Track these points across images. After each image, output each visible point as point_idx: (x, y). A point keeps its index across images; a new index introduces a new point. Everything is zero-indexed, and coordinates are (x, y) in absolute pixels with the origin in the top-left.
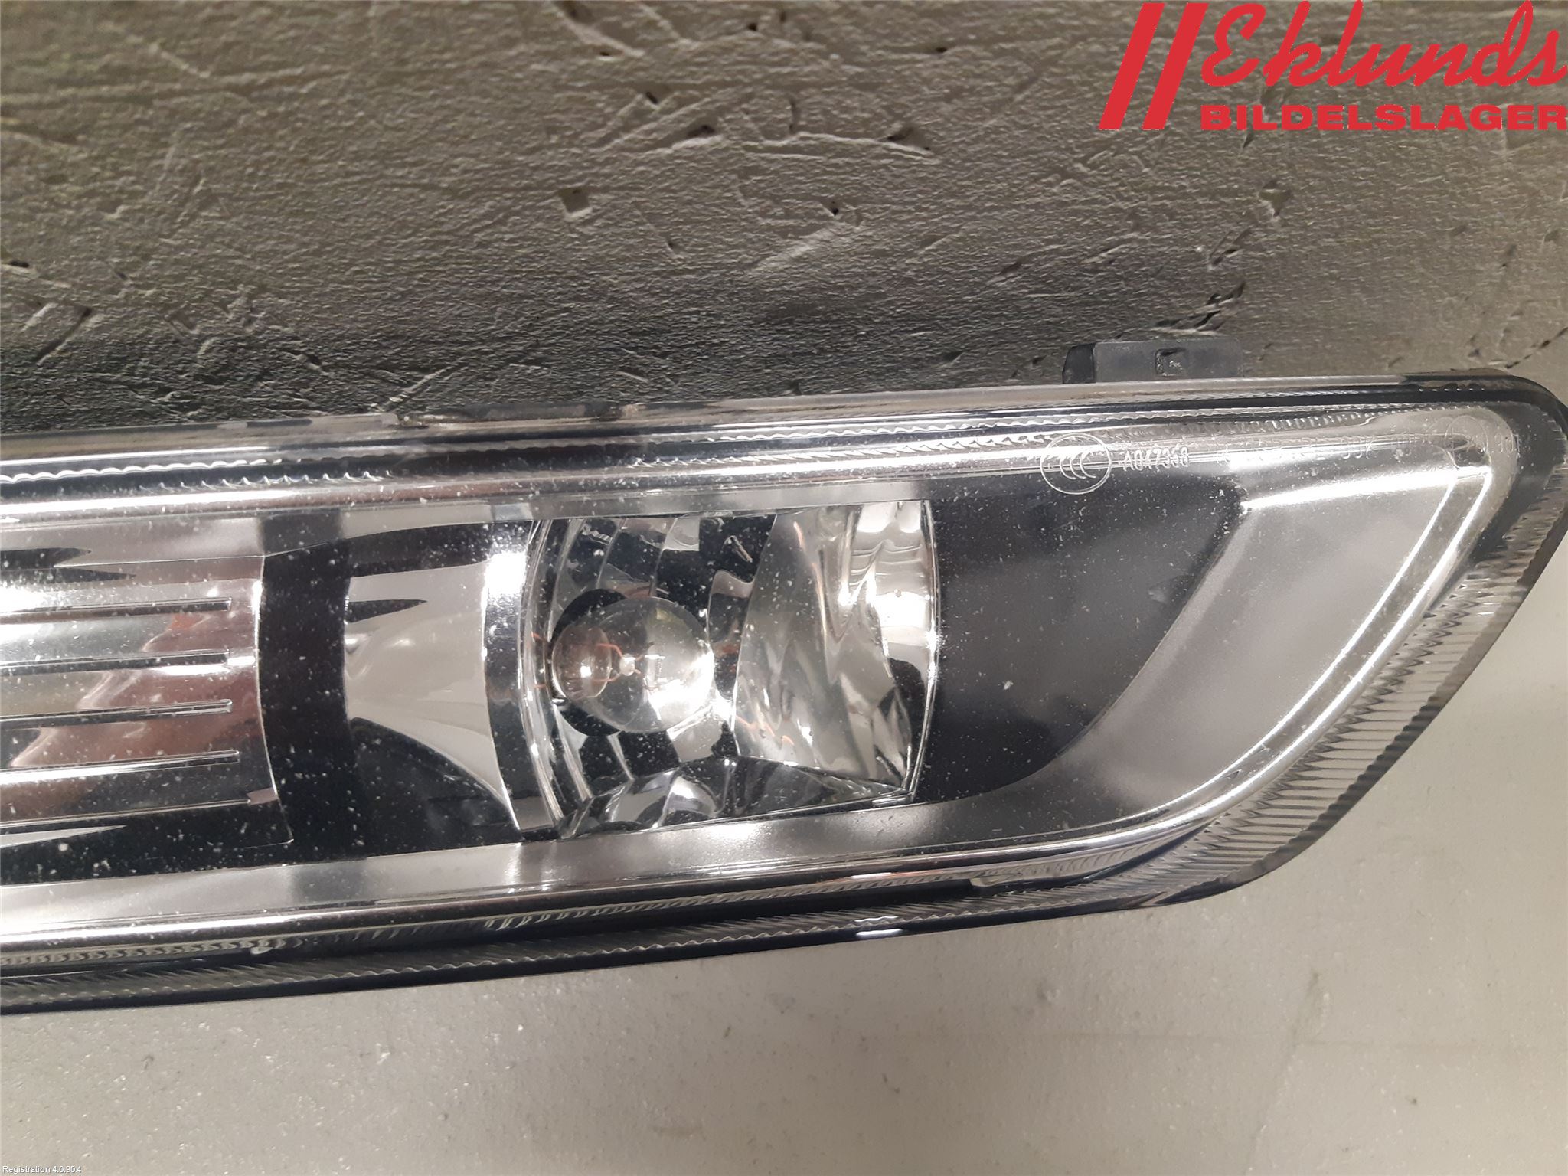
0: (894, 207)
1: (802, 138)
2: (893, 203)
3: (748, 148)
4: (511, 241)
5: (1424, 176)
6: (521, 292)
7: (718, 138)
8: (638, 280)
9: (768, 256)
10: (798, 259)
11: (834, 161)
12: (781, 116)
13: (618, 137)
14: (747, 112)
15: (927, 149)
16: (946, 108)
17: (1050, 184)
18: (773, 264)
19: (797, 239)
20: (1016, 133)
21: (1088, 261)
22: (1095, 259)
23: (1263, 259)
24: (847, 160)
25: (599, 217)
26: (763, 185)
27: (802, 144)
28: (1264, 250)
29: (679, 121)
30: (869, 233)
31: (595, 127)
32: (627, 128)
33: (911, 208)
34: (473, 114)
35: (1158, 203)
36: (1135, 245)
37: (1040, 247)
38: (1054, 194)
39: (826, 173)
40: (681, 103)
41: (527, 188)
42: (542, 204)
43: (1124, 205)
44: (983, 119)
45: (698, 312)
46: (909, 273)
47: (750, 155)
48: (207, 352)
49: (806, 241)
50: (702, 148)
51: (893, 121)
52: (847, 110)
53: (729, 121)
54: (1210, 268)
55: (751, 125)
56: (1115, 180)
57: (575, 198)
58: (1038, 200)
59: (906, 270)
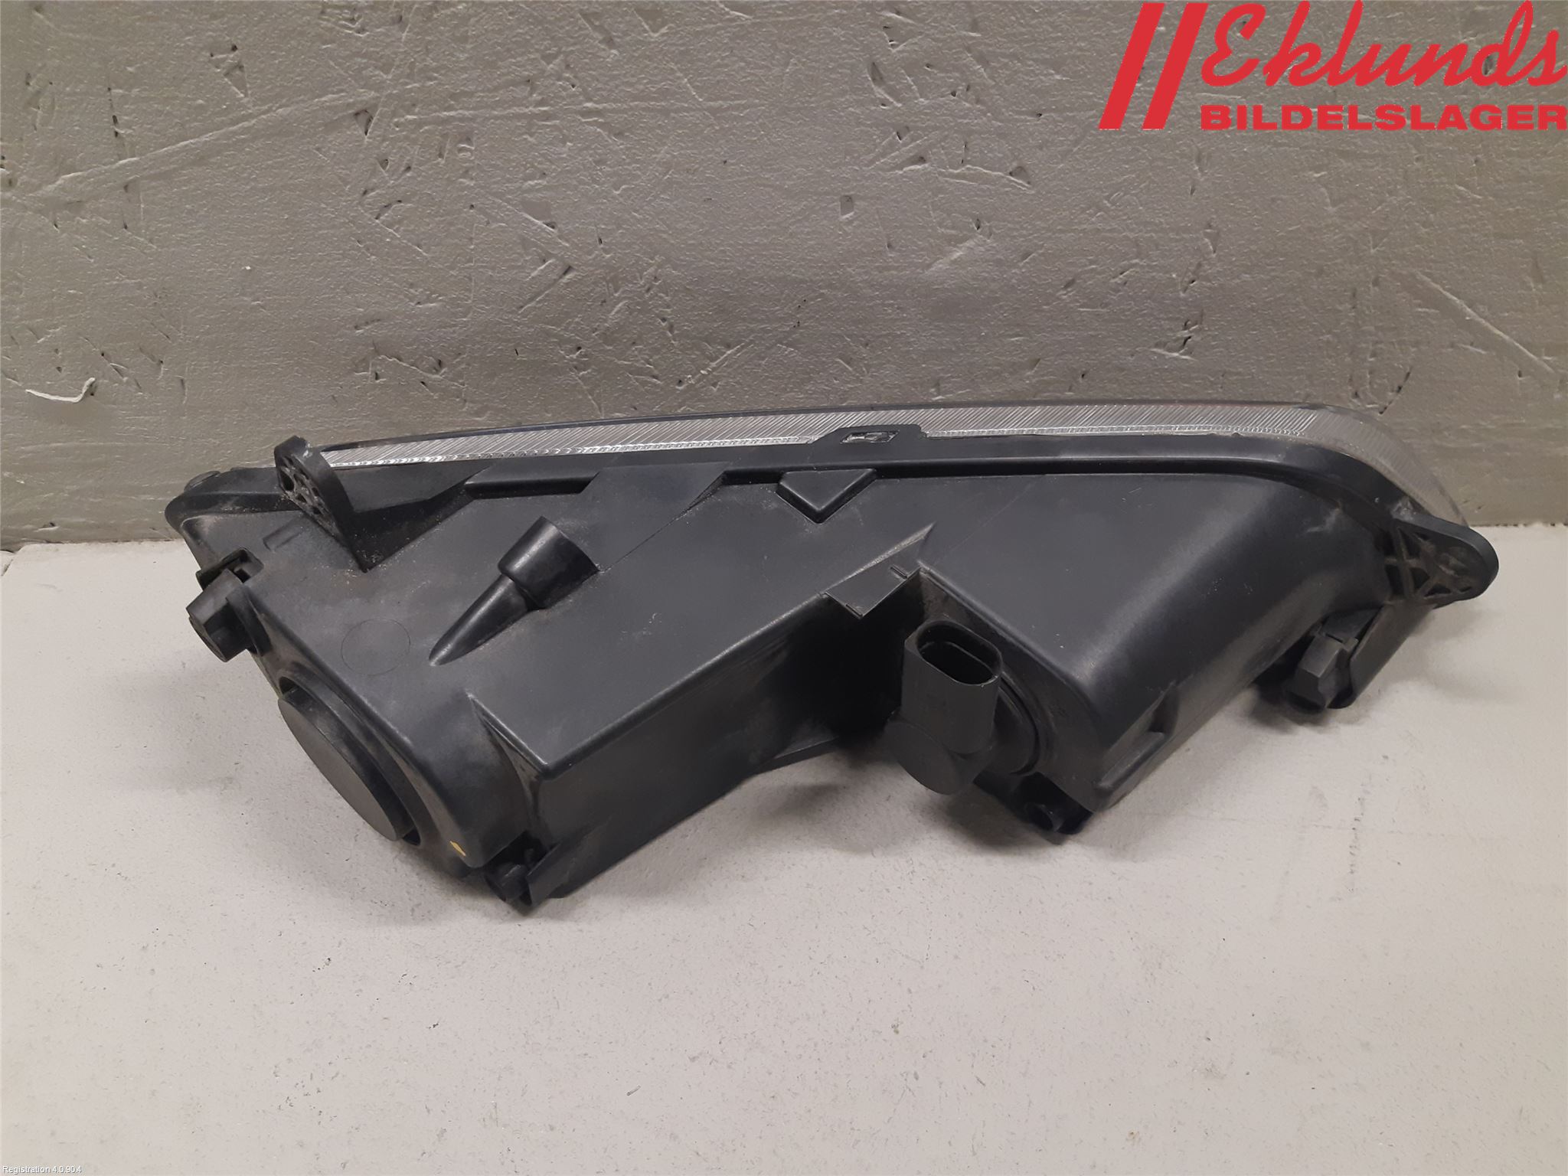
0: (1009, 225)
1: (968, 169)
2: (1009, 222)
3: (941, 174)
4: (808, 233)
5: (1290, 225)
6: (801, 277)
7: (926, 165)
8: (866, 273)
9: (939, 259)
10: (955, 262)
11: (983, 186)
12: (960, 152)
13: (879, 160)
14: (943, 148)
15: (1029, 183)
16: (1040, 153)
17: (1091, 215)
18: (941, 266)
19: (955, 246)
20: (1074, 174)
21: (1113, 281)
22: (1117, 280)
23: (1210, 288)
24: (988, 186)
25: (856, 219)
26: (943, 201)
27: (967, 172)
28: (1210, 281)
29: (910, 151)
30: (994, 245)
31: (869, 151)
32: (883, 155)
33: (1018, 226)
34: (814, 139)
35: (1148, 235)
36: (1138, 270)
37: (1086, 266)
38: (1093, 223)
39: (977, 195)
40: (913, 140)
41: (827, 193)
42: (830, 206)
43: (1131, 235)
44: (1057, 163)
45: (892, 305)
46: (1014, 281)
47: (940, 178)
48: (617, 312)
49: (960, 248)
50: (918, 170)
51: (1013, 160)
52: (991, 151)
53: (933, 154)
54: (1182, 295)
55: (943, 157)
56: (1125, 214)
57: (848, 202)
58: (1085, 226)
59: (1012, 278)
